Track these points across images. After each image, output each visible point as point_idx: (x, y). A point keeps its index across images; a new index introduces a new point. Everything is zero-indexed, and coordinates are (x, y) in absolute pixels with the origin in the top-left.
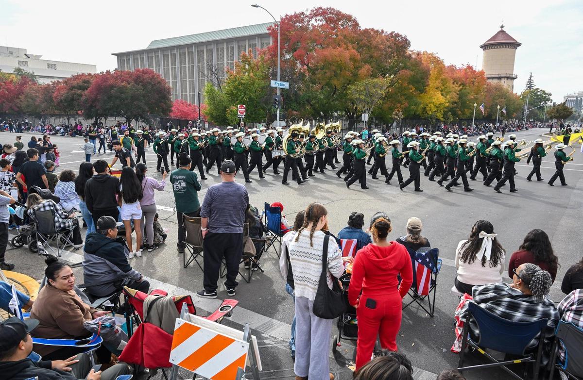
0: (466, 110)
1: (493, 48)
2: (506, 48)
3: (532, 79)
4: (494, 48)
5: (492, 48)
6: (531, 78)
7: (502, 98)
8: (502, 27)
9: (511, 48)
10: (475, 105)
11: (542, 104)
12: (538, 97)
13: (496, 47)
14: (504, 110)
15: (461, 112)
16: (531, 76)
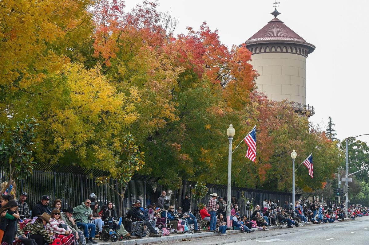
0: (205, 152)
1: (262, 50)
2: (287, 52)
3: (333, 127)
4: (265, 52)
5: (260, 52)
6: (330, 127)
7: (296, 139)
8: (276, 13)
9: (296, 53)
10: (231, 131)
11: (362, 168)
12: (354, 154)
13: (268, 50)
14: (307, 162)
15: (191, 156)
16: (330, 123)
